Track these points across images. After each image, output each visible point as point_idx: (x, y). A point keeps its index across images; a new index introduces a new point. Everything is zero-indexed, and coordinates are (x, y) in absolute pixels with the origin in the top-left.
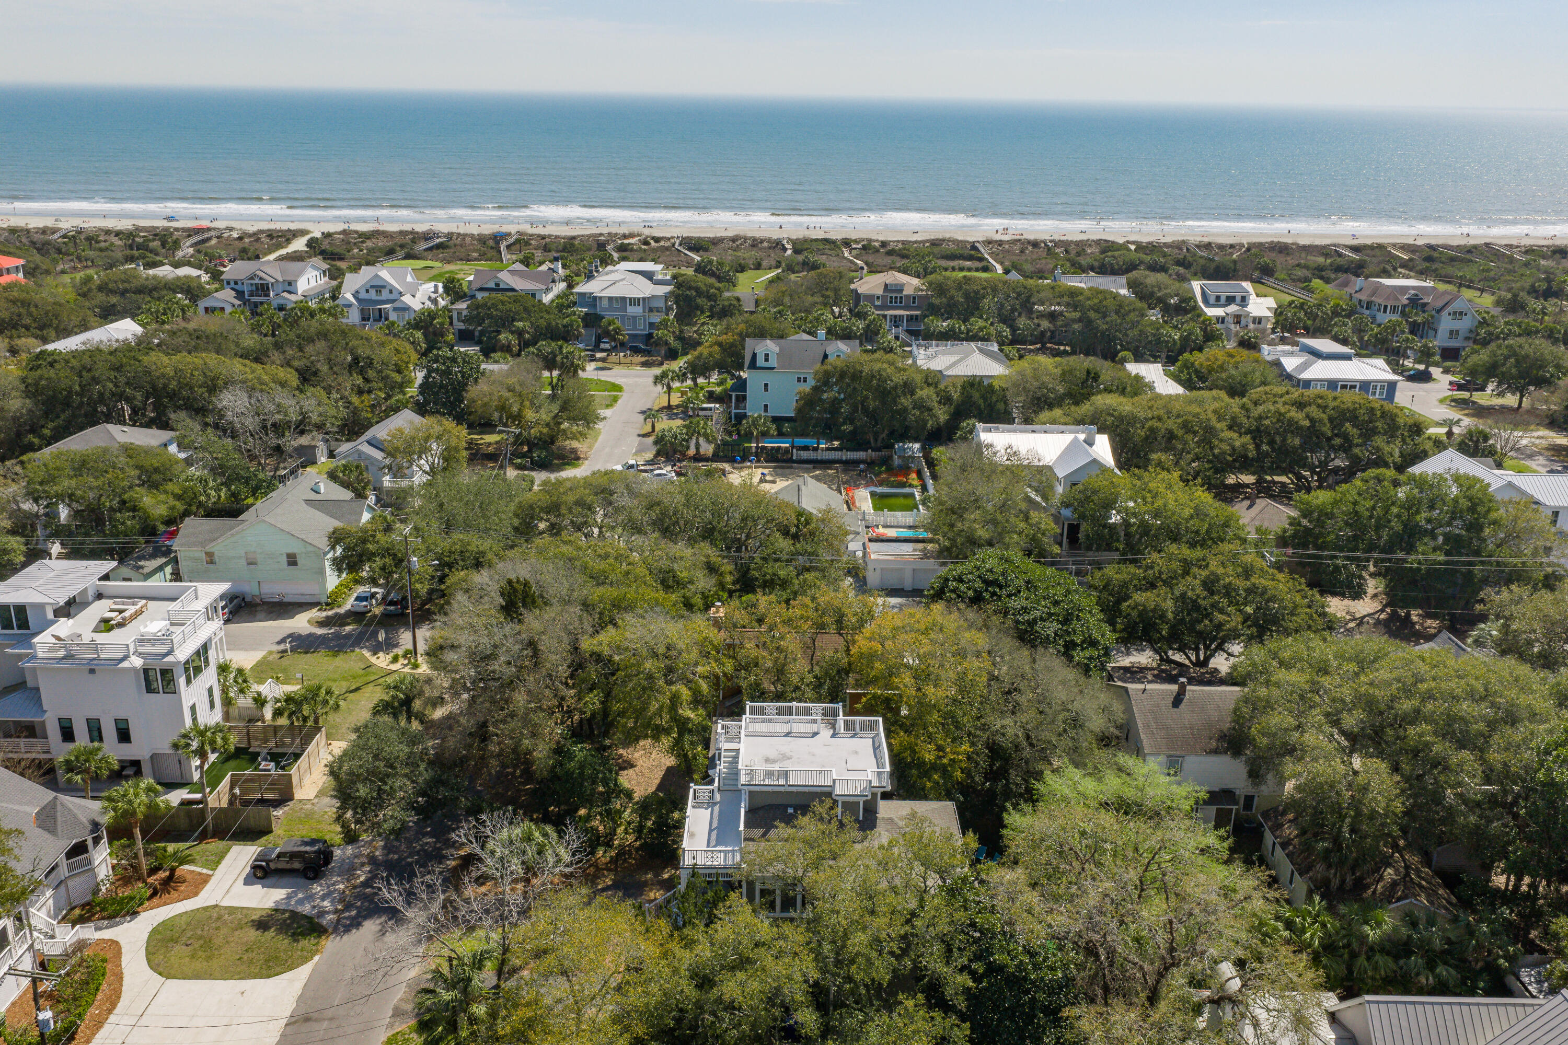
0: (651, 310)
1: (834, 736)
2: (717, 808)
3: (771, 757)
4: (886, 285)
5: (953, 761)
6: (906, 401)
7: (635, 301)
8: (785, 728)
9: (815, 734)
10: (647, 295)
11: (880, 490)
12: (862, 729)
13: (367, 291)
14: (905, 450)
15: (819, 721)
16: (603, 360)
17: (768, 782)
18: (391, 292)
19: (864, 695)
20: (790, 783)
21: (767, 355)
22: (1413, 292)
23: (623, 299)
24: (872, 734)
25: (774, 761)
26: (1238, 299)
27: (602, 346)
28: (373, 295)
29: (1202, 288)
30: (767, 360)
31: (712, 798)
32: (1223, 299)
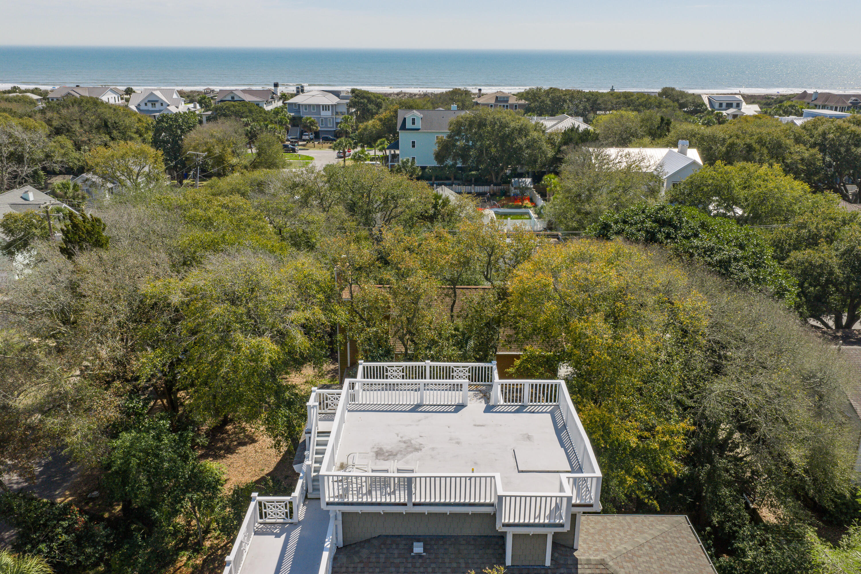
0: (337, 113)
1: (489, 409)
2: (296, 533)
3: (387, 447)
4: (497, 97)
5: (665, 445)
6: (521, 141)
7: (326, 107)
8: (413, 398)
9: (460, 407)
10: (334, 103)
11: (501, 210)
12: (534, 398)
13: (146, 104)
14: (519, 183)
15: (466, 387)
16: (304, 145)
17: (377, 497)
18: (162, 104)
19: (518, 357)
20: (417, 499)
21: (413, 120)
22: (854, 98)
23: (318, 106)
24: (550, 406)
25: (391, 455)
26: (734, 105)
27: (304, 137)
28: (150, 107)
29: (709, 99)
30: (413, 123)
31: (291, 513)
32: (724, 105)
